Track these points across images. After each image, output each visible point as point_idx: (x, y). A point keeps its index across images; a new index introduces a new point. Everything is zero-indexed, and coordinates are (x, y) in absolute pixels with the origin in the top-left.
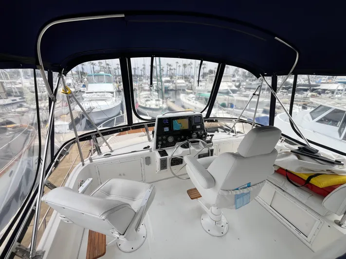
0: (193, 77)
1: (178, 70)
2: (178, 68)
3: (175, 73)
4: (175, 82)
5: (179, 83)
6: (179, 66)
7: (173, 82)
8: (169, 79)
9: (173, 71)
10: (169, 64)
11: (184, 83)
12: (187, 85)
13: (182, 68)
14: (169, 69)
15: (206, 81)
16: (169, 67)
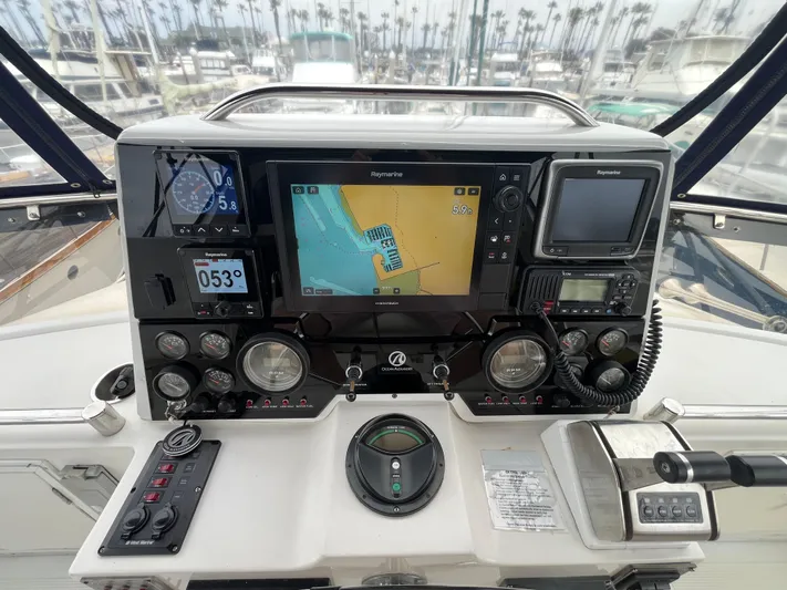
0: (592, 55)
1: (549, 32)
2: (552, 22)
3: (539, 40)
4: (530, 68)
5: (540, 74)
6: (558, 17)
7: (525, 68)
8: (513, 58)
9: (533, 35)
10: (527, 9)
11: (557, 73)
12: (567, 79)
13: (565, 22)
14: (521, 28)
15: (635, 66)
16: (524, 21)
